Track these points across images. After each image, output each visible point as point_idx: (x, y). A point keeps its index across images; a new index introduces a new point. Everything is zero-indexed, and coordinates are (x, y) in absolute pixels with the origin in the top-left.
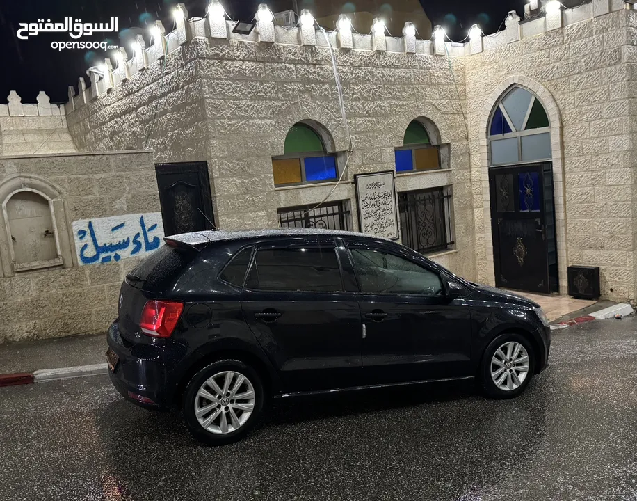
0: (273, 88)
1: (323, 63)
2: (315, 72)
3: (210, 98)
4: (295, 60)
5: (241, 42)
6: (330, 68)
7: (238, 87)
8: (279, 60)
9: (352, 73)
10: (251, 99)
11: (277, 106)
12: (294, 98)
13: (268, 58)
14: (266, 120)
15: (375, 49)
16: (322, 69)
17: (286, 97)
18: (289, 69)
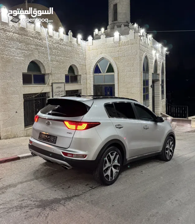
0: (24, 46)
1: (42, 39)
2: (40, 42)
4: (33, 36)
5: (13, 26)
6: (45, 42)
7: (11, 43)
8: (27, 35)
9: (52, 45)
10: (16, 49)
11: (25, 53)
12: (32, 51)
13: (23, 34)
14: (21, 58)
15: (60, 38)
16: (42, 41)
17: (29, 50)
18: (30, 39)
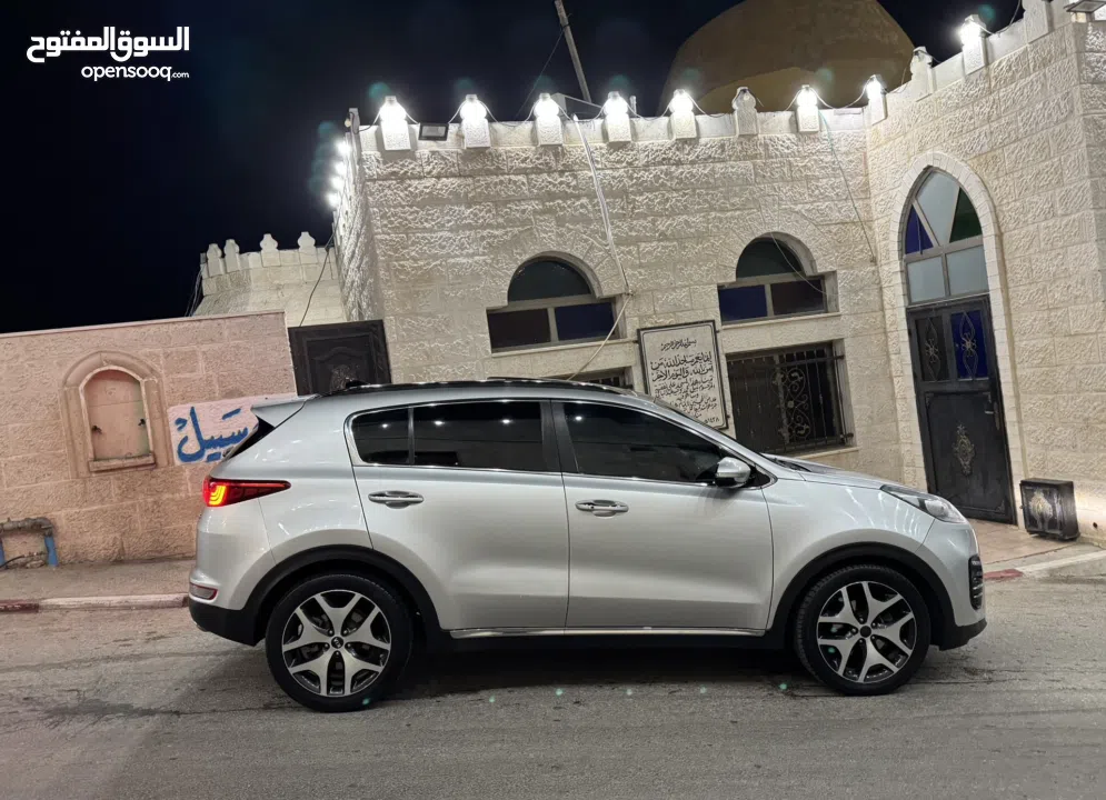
0: (489, 211)
1: (576, 167)
2: (561, 183)
3: (384, 233)
4: (527, 168)
5: (433, 153)
6: (590, 174)
7: (429, 215)
8: (498, 171)
9: (631, 178)
10: (451, 230)
11: (495, 237)
12: (523, 223)
13: (480, 170)
14: (477, 258)
15: (675, 138)
16: (575, 177)
17: (511, 222)
18: (515, 182)
